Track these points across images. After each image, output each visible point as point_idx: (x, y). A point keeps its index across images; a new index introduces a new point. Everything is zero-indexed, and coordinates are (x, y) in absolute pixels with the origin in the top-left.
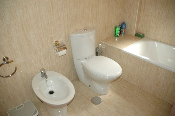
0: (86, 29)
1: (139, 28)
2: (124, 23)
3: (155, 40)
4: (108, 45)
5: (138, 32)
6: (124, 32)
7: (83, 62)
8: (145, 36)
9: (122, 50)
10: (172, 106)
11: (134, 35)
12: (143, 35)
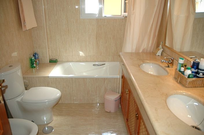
0: (11, 65)
1: (50, 55)
2: (36, 54)
3: (68, 61)
4: (32, 77)
5: (50, 59)
6: (38, 62)
7: (19, 99)
8: (58, 60)
9: (48, 77)
10: (104, 103)
11: (49, 62)
12: (56, 60)
